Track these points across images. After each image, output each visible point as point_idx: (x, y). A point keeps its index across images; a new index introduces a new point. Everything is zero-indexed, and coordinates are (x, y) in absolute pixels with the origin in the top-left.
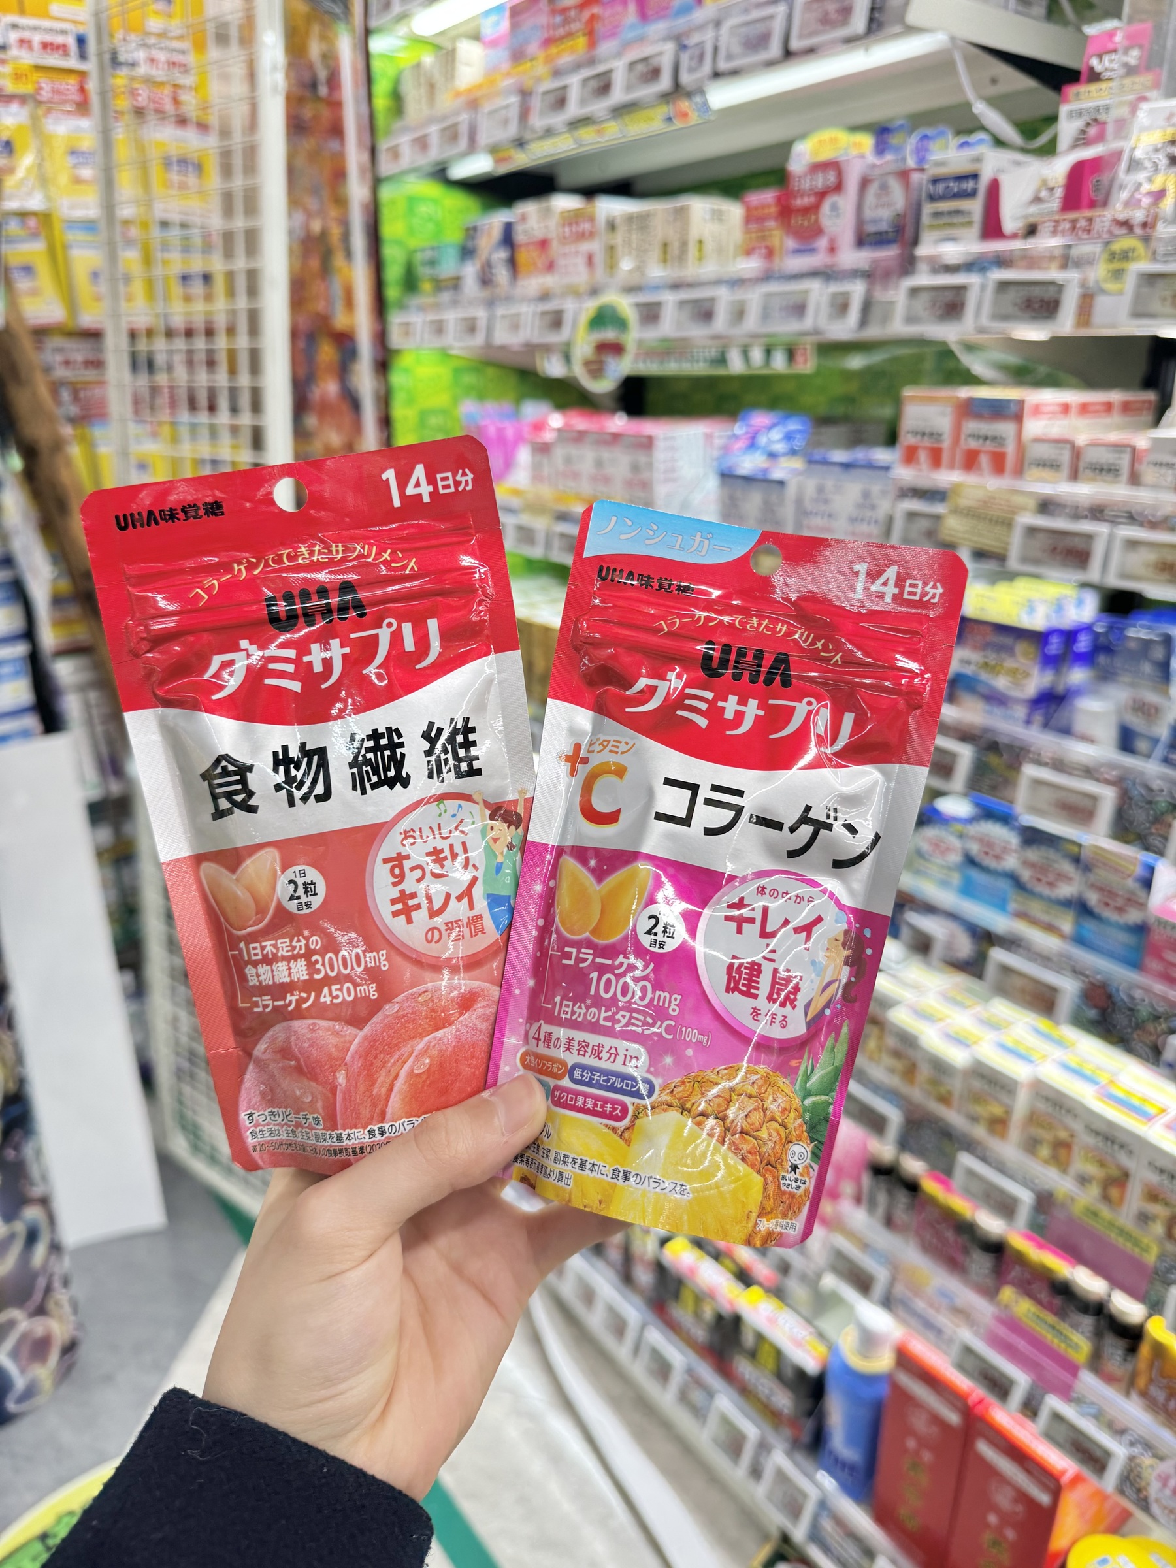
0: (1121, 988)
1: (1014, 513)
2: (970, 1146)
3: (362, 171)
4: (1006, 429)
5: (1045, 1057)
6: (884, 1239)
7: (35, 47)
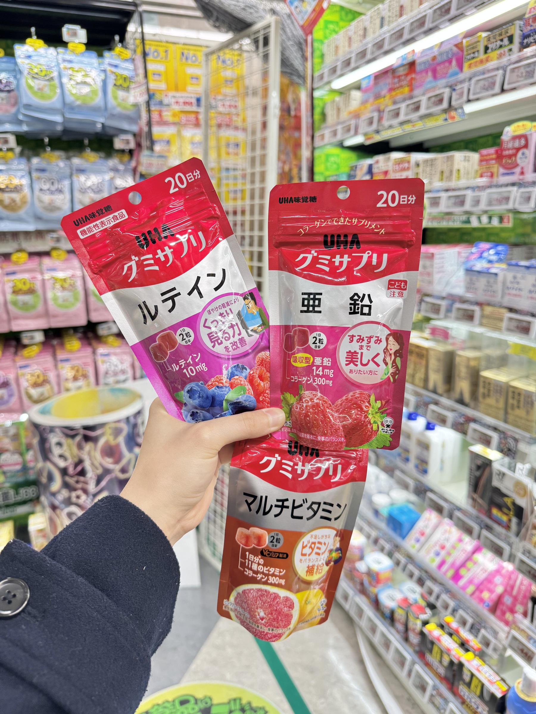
3: (307, 145)
7: (181, 104)
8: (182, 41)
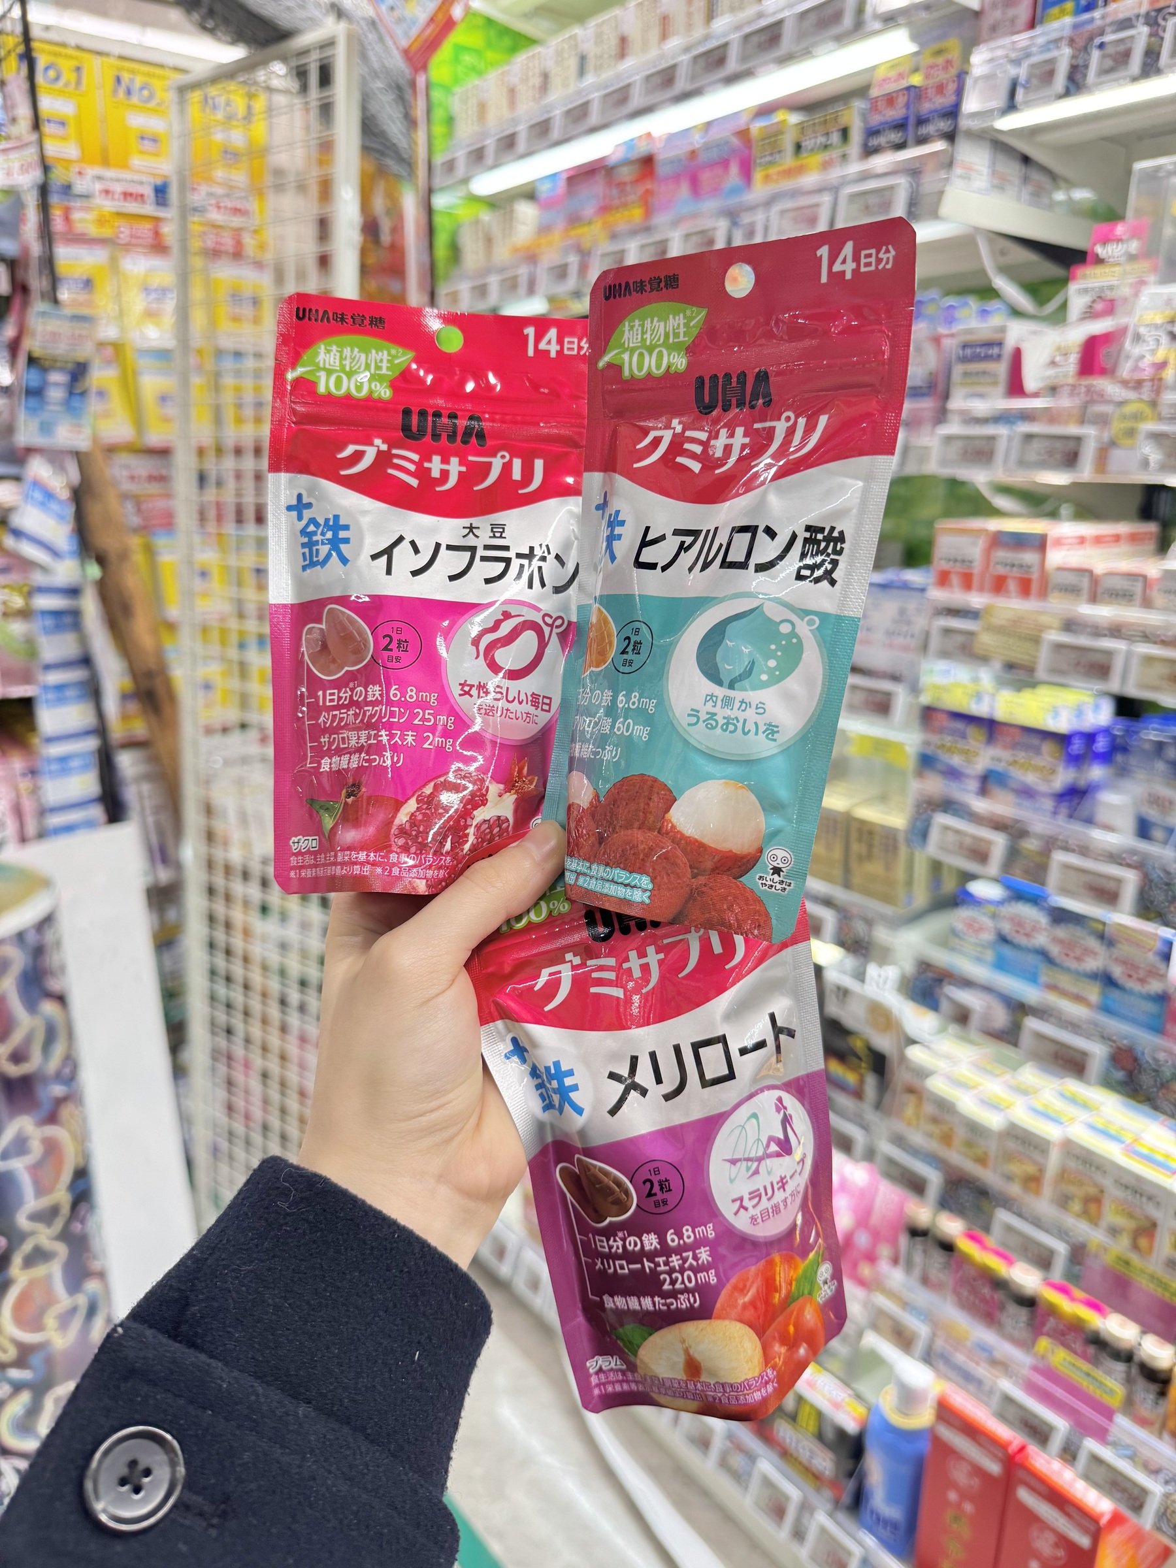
0: (1146, 1051)
1: (1041, 631)
2: (1007, 1203)
4: (1029, 557)
5: (1072, 1119)
6: (923, 1297)
7: (116, 196)
8: (116, 50)
